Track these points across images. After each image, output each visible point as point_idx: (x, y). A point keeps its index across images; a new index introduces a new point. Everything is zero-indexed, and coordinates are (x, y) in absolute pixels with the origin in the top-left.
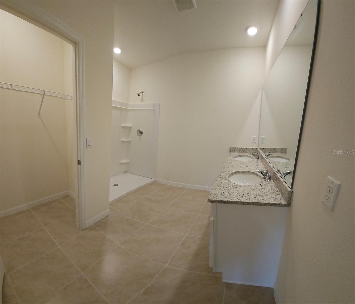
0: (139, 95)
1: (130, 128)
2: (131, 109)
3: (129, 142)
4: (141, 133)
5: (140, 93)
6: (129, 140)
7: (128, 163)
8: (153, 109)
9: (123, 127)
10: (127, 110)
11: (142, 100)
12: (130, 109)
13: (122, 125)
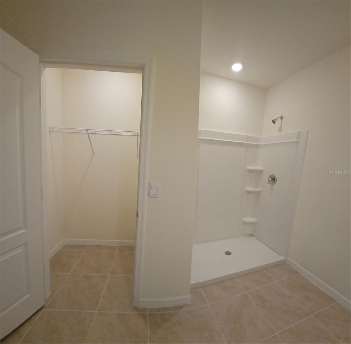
0: (274, 122)
1: (260, 172)
2: (263, 144)
3: (259, 193)
4: (274, 179)
5: (277, 119)
6: (259, 189)
7: (255, 224)
8: (295, 140)
9: (250, 171)
10: (257, 146)
11: (280, 130)
12: (261, 144)
13: (248, 168)
